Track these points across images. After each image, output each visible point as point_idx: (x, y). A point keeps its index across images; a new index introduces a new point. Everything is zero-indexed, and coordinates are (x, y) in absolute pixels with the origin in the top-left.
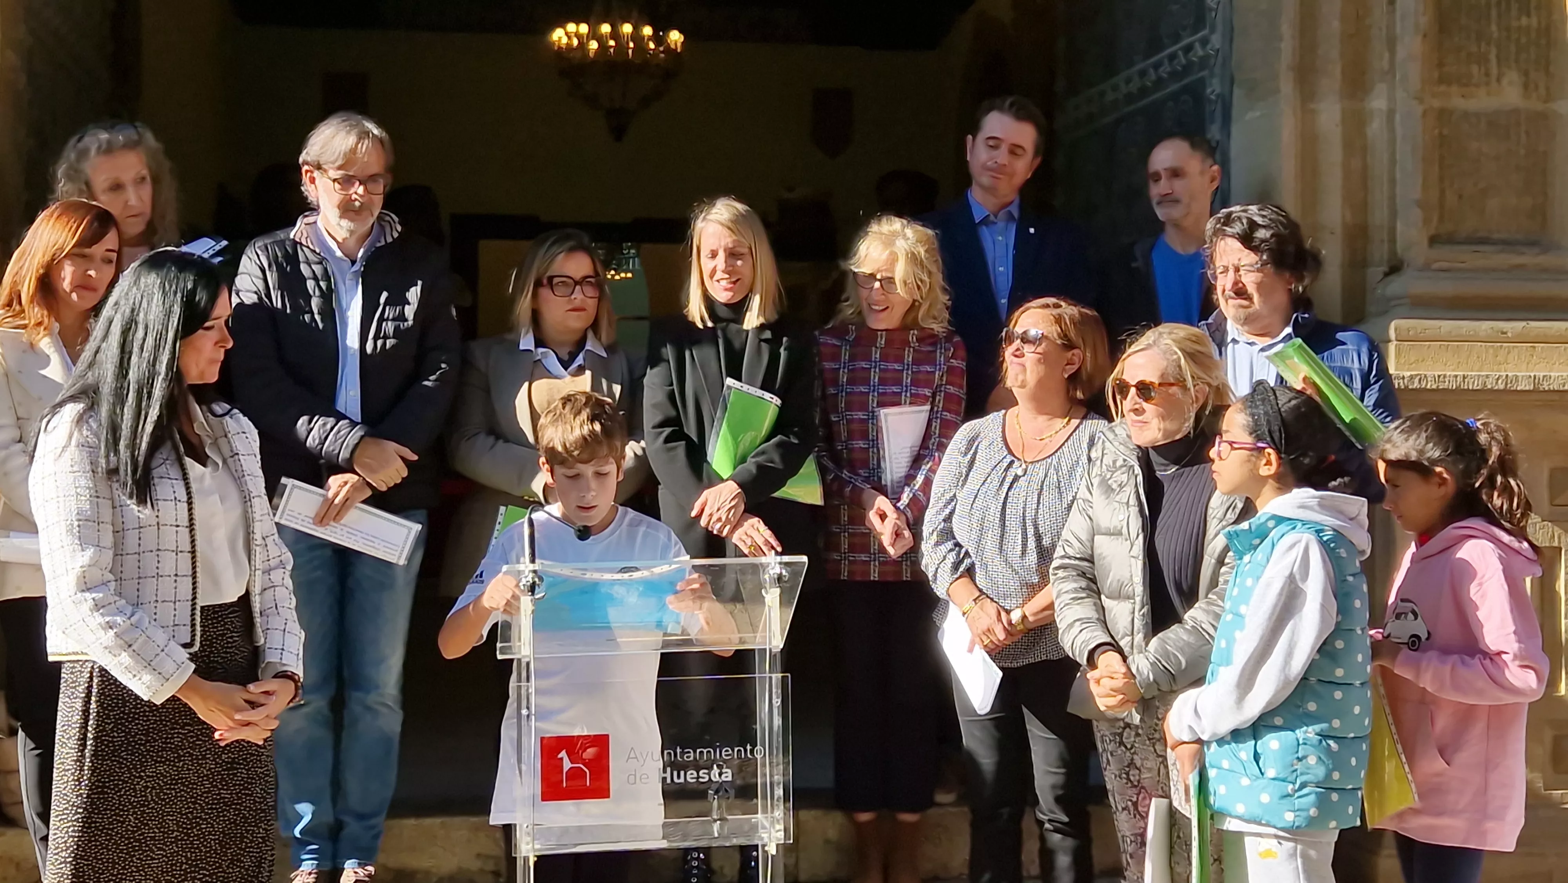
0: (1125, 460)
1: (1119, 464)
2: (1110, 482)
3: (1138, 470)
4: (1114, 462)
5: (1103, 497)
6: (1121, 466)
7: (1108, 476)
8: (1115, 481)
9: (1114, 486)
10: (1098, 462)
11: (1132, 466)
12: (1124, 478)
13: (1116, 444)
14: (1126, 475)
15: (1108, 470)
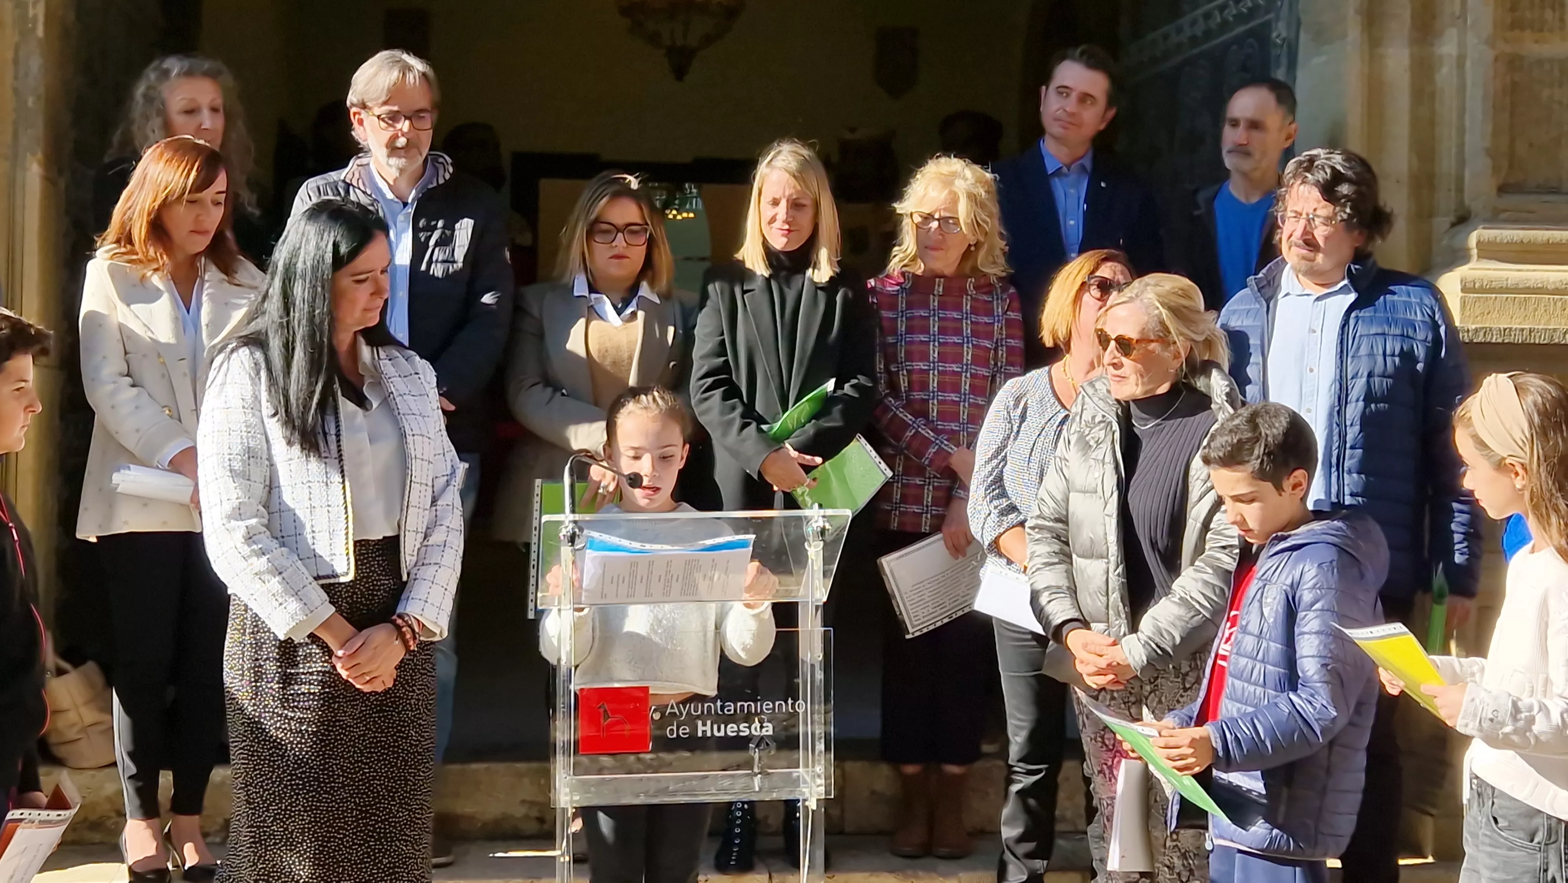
0: (1104, 416)
1: (1097, 420)
2: (1087, 438)
3: (1116, 427)
4: (1093, 418)
5: (1080, 454)
6: (1100, 422)
7: (1087, 433)
8: (1093, 438)
9: (1092, 443)
10: (1078, 418)
11: (1110, 423)
12: (1102, 434)
13: (1095, 399)
14: (1104, 431)
15: (1087, 426)
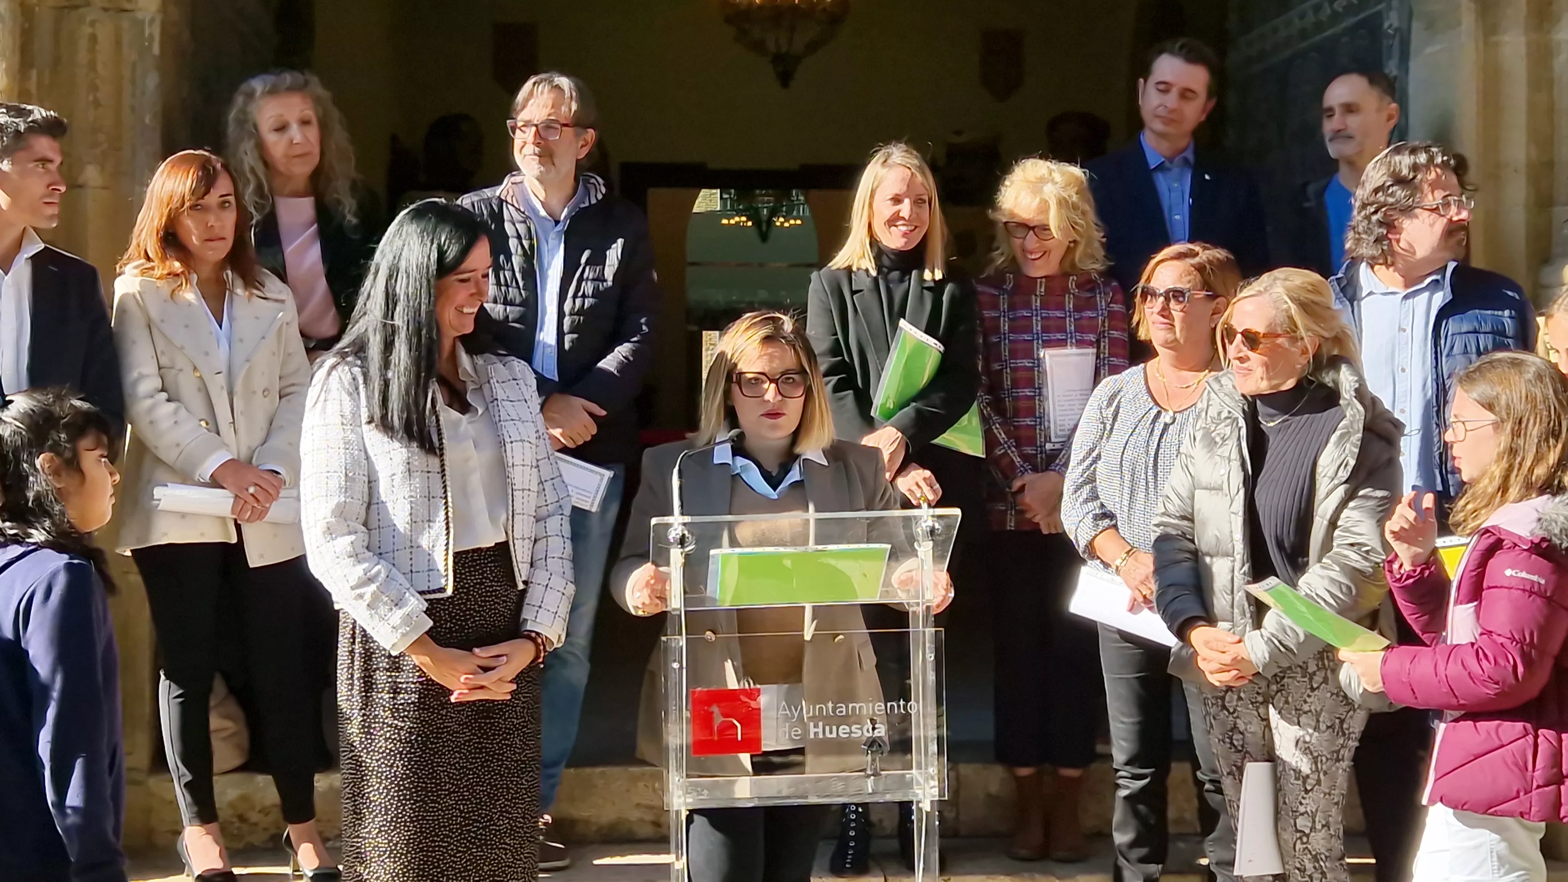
0: (1229, 412)
1: (1223, 415)
2: (1213, 435)
3: (1242, 423)
4: (1219, 414)
5: (1205, 450)
6: (1227, 418)
7: (1213, 429)
8: (1219, 434)
9: (1218, 439)
10: (1204, 414)
11: (1237, 418)
12: (1228, 430)
13: (1221, 395)
14: (1230, 427)
15: (1212, 422)
